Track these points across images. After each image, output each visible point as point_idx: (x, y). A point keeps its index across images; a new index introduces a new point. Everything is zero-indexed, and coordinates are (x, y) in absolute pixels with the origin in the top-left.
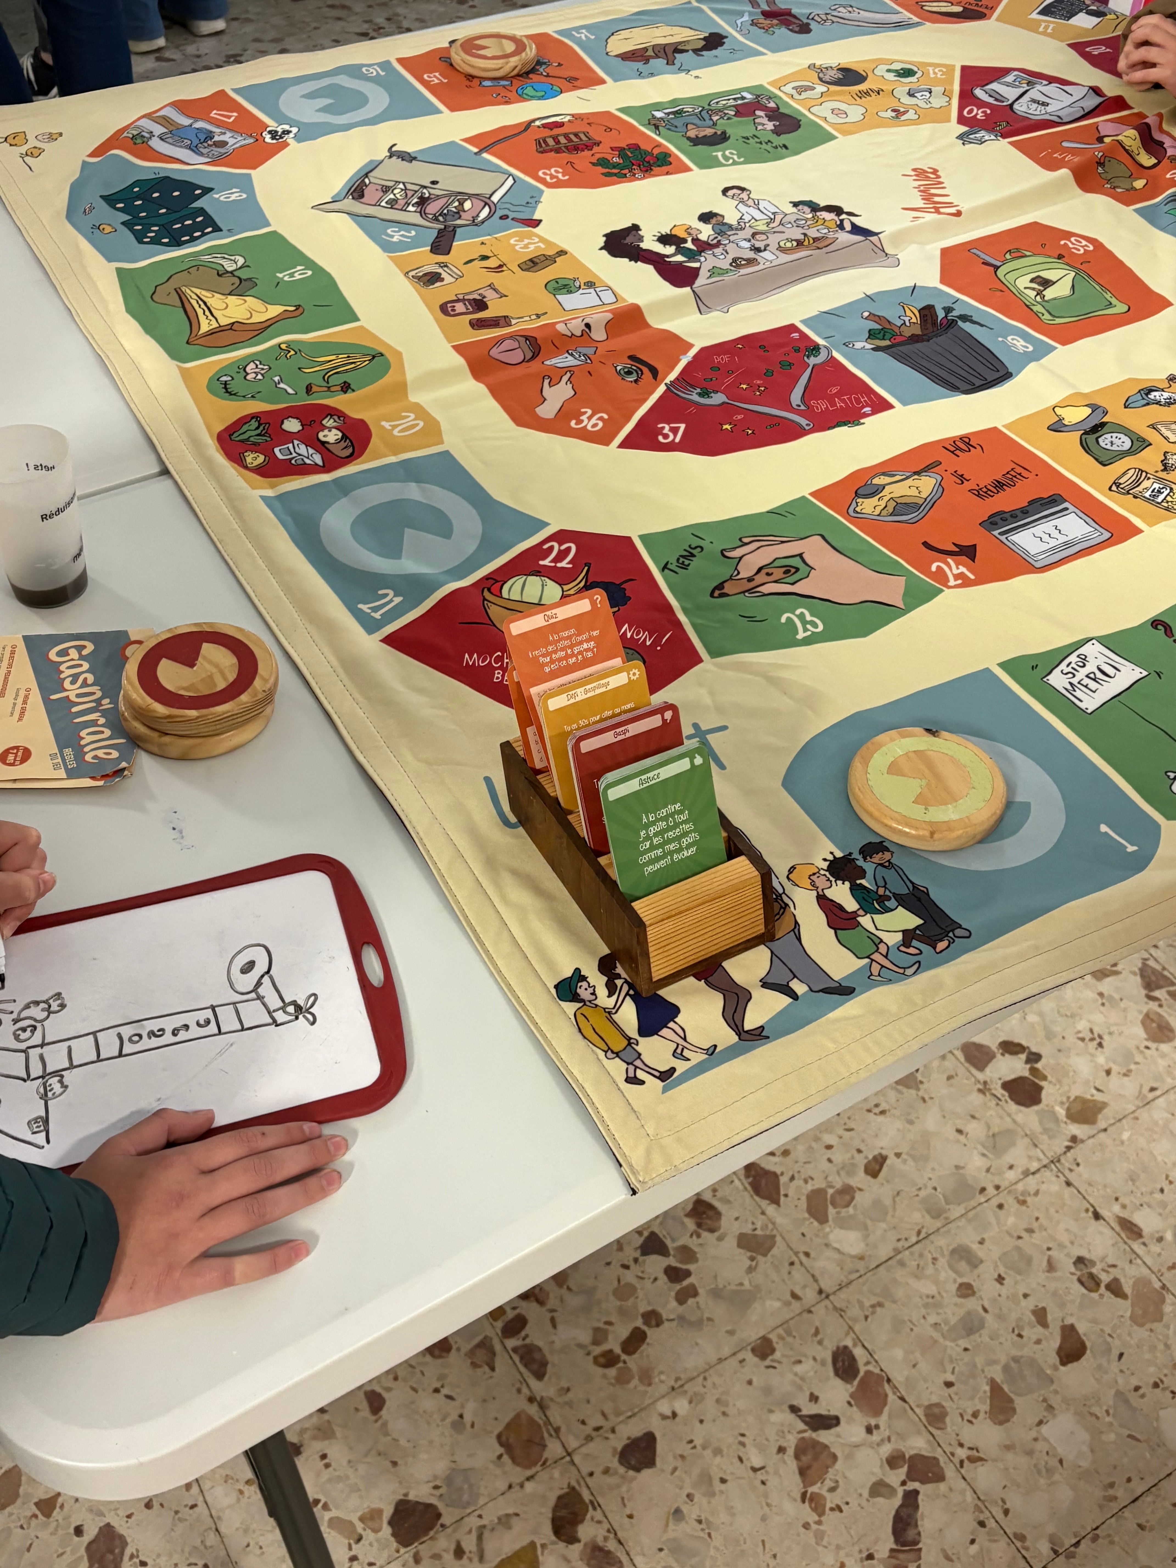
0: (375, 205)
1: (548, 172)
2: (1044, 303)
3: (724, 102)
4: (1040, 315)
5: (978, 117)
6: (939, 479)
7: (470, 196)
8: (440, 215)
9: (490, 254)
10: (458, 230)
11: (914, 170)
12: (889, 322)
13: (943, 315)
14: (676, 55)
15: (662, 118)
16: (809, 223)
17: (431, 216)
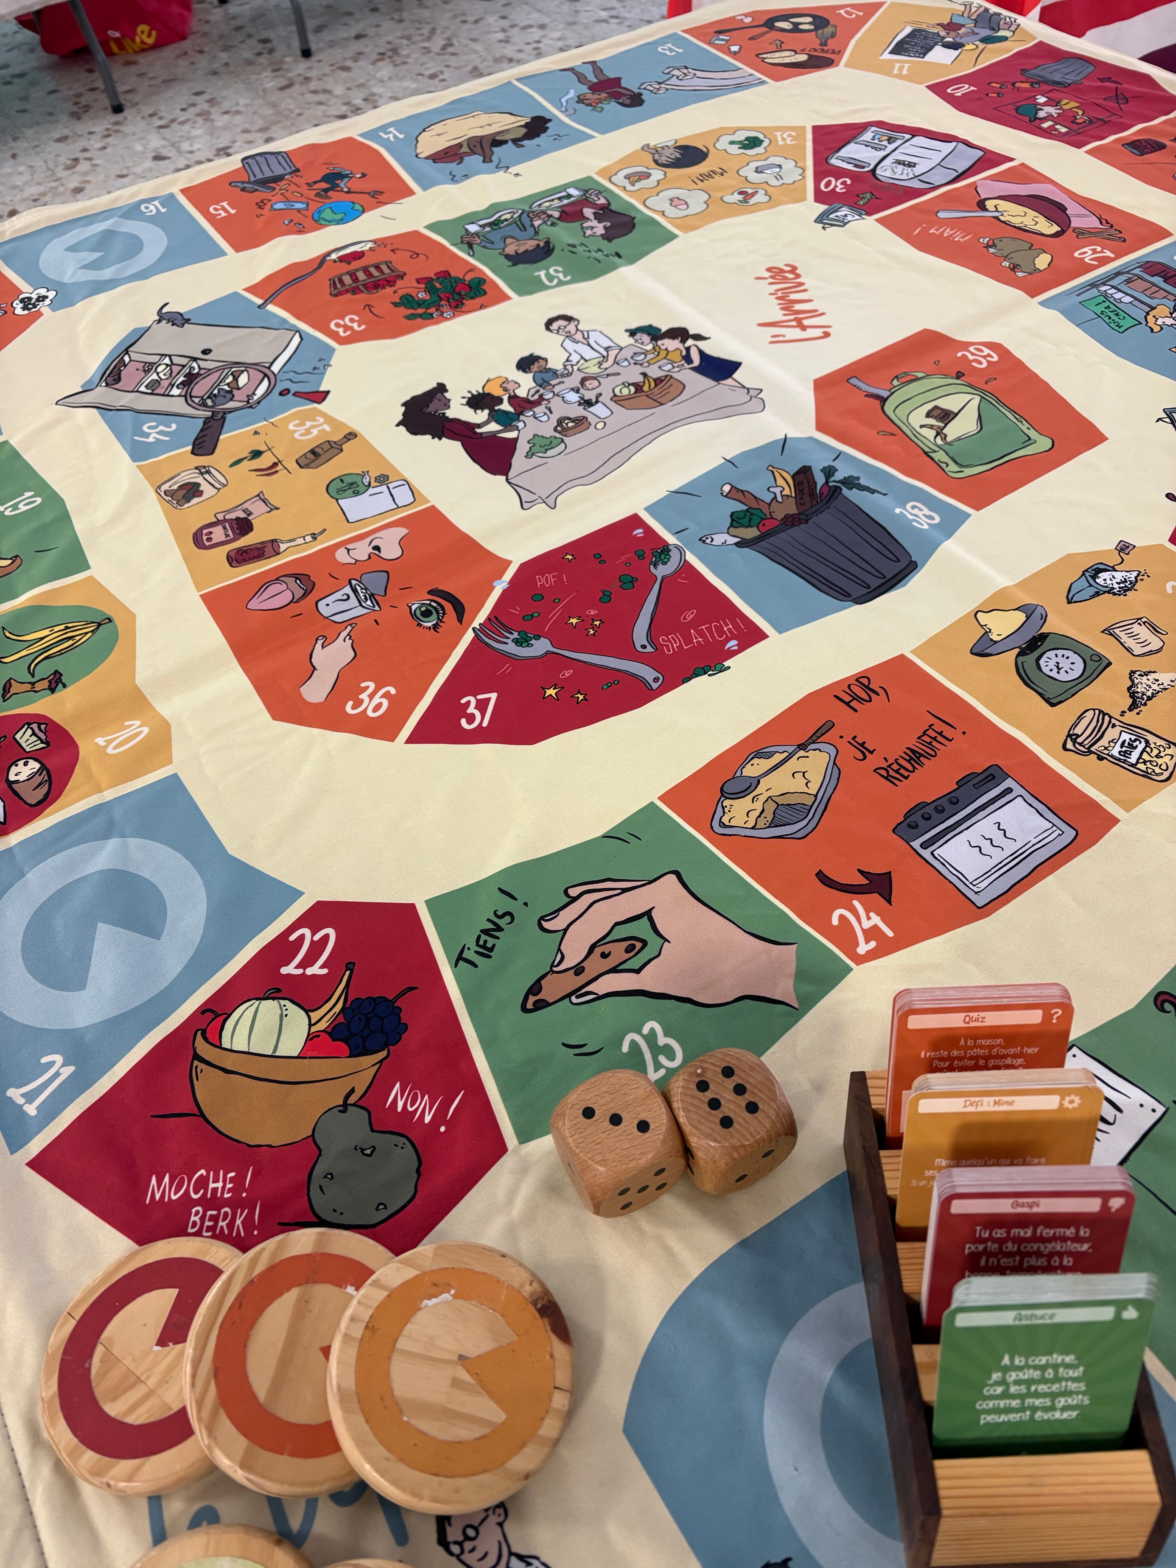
0: (132, 392)
1: (342, 322)
2: (946, 447)
3: (547, 204)
4: (944, 466)
5: (838, 190)
6: (833, 752)
7: (247, 366)
8: (209, 397)
9: (263, 448)
10: (229, 417)
11: (769, 270)
12: (755, 497)
13: (824, 481)
14: (494, 149)
15: (476, 234)
16: (649, 357)
17: (197, 400)
